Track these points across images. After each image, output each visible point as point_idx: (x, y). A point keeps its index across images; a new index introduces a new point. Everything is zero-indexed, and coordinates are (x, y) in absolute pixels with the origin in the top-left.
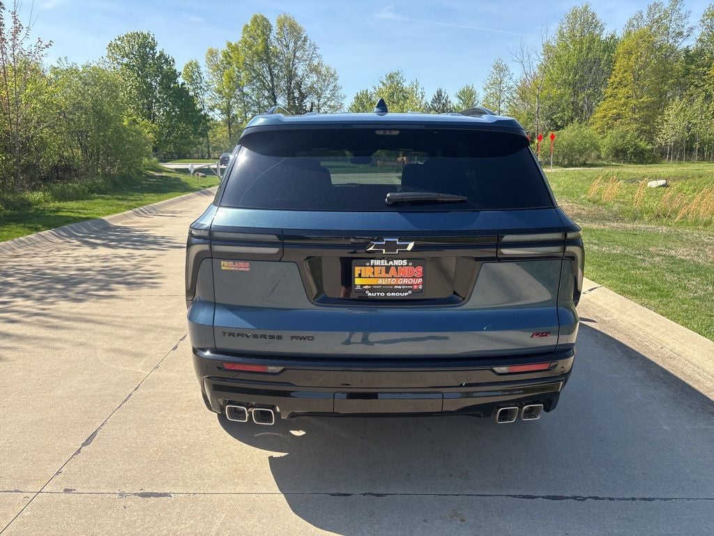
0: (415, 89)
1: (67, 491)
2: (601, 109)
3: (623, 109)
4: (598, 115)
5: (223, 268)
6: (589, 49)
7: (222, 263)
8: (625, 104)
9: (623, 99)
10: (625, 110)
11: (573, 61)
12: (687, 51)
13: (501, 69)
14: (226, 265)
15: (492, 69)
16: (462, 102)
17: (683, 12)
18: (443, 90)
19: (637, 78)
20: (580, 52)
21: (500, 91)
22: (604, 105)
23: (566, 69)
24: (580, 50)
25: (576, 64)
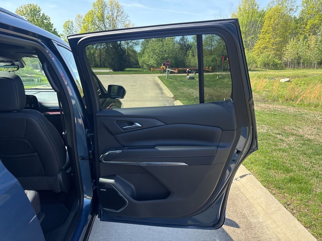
2: (258, 44)
3: (268, 44)
4: (256, 47)
6: (252, 16)
8: (269, 42)
9: (268, 40)
12: (295, 18)
16: (195, 41)
19: (274, 30)
22: (259, 42)
24: (248, 16)
25: (246, 23)
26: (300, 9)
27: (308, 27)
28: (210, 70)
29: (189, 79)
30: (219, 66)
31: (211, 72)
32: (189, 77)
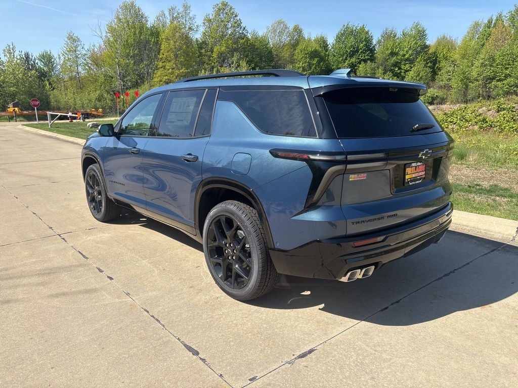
0: (12, 51)
1: (252, 380)
2: (157, 75)
3: (172, 76)
4: (155, 80)
5: (350, 180)
6: (140, 33)
7: (350, 176)
8: (172, 73)
9: (170, 70)
10: (173, 77)
11: (131, 41)
12: (197, 41)
13: (73, 40)
14: (353, 178)
15: (67, 40)
16: (43, 64)
17: (191, 15)
18: (30, 54)
19: (176, 56)
20: (135, 34)
21: (76, 57)
22: (159, 73)
23: (127, 45)
24: (135, 32)
25: (133, 43)
26: (202, 29)
27: (215, 55)
28: (101, 114)
29: (91, 127)
30: (110, 108)
31: (102, 117)
32: (93, 124)
